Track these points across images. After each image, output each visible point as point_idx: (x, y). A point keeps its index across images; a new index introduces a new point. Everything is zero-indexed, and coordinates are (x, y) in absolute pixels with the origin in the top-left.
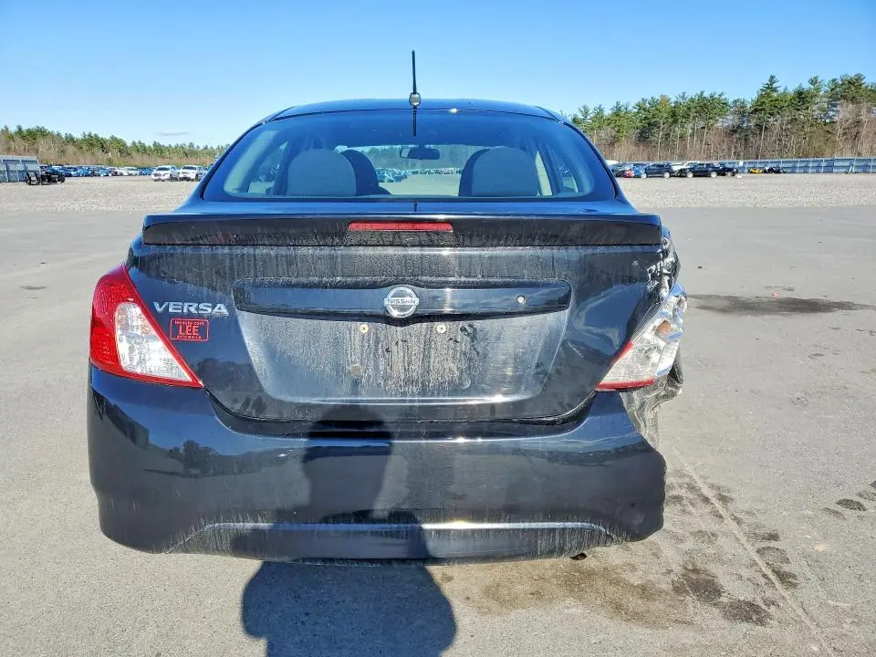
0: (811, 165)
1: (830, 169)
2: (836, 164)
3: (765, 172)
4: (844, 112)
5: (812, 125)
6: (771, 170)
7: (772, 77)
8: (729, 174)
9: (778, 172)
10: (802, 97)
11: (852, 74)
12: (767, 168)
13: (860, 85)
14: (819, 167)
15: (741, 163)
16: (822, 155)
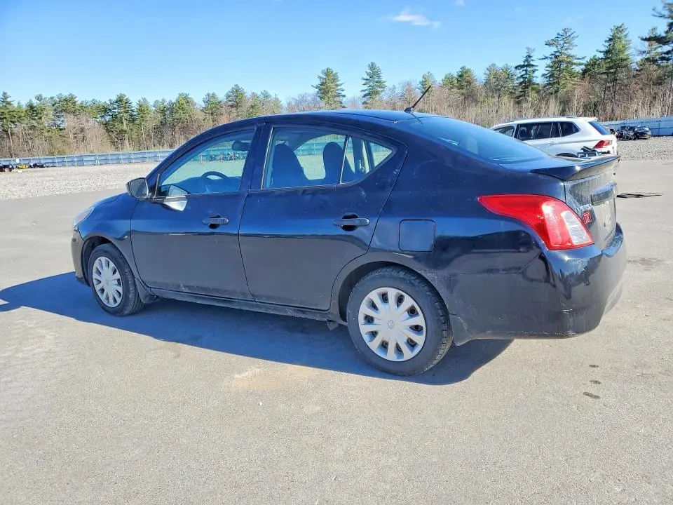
0: (75, 159)
1: (81, 162)
2: (85, 159)
3: (31, 167)
4: (68, 122)
5: (49, 131)
6: (35, 166)
7: (4, 94)
8: (6, 170)
9: (42, 166)
10: (33, 110)
11: (65, 94)
12: (32, 164)
13: (75, 102)
14: (73, 161)
15: (18, 161)
16: (65, 153)
